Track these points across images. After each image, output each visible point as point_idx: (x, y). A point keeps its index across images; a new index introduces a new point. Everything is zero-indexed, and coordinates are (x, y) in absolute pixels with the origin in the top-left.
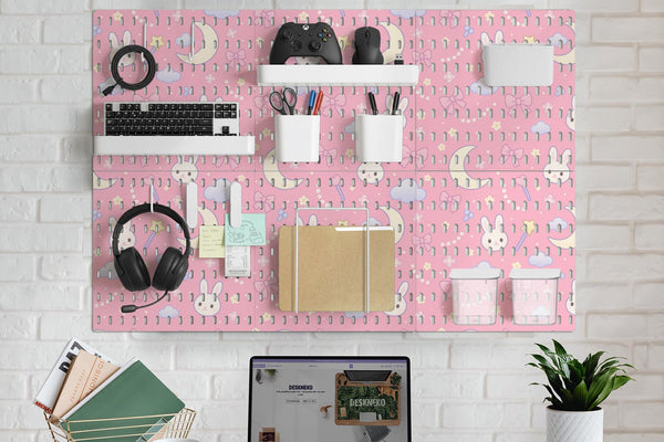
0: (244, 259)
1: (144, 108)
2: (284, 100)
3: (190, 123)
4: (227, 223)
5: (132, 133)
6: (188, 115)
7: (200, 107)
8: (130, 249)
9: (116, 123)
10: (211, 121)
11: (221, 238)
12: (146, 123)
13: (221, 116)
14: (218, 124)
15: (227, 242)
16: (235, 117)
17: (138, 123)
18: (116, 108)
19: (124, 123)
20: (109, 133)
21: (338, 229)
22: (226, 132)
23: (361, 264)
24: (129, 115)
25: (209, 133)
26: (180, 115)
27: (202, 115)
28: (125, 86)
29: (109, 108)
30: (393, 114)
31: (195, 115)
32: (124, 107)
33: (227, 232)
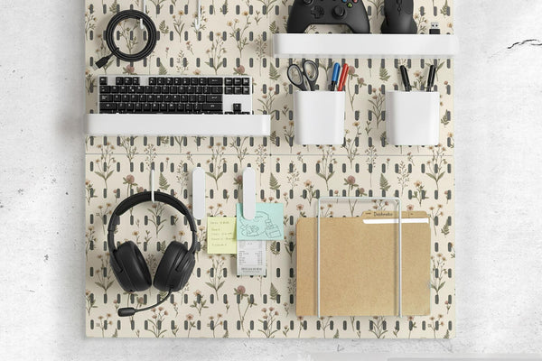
0: (259, 254)
1: (144, 82)
2: (304, 73)
3: (196, 99)
4: (239, 215)
5: (130, 111)
6: (193, 90)
7: (207, 81)
8: (128, 244)
9: (111, 99)
10: (221, 97)
11: (233, 232)
12: (145, 99)
13: (232, 92)
14: (228, 101)
15: (239, 237)
16: (248, 93)
17: (137, 99)
18: (111, 82)
19: (120, 99)
20: (103, 110)
21: (367, 222)
22: (237, 109)
23: (392, 262)
24: (127, 90)
25: (218, 110)
26: (185, 90)
27: (211, 90)
28: (121, 56)
29: (103, 81)
30: (429, 90)
31: (201, 90)
32: (120, 80)
33: (239, 224)
